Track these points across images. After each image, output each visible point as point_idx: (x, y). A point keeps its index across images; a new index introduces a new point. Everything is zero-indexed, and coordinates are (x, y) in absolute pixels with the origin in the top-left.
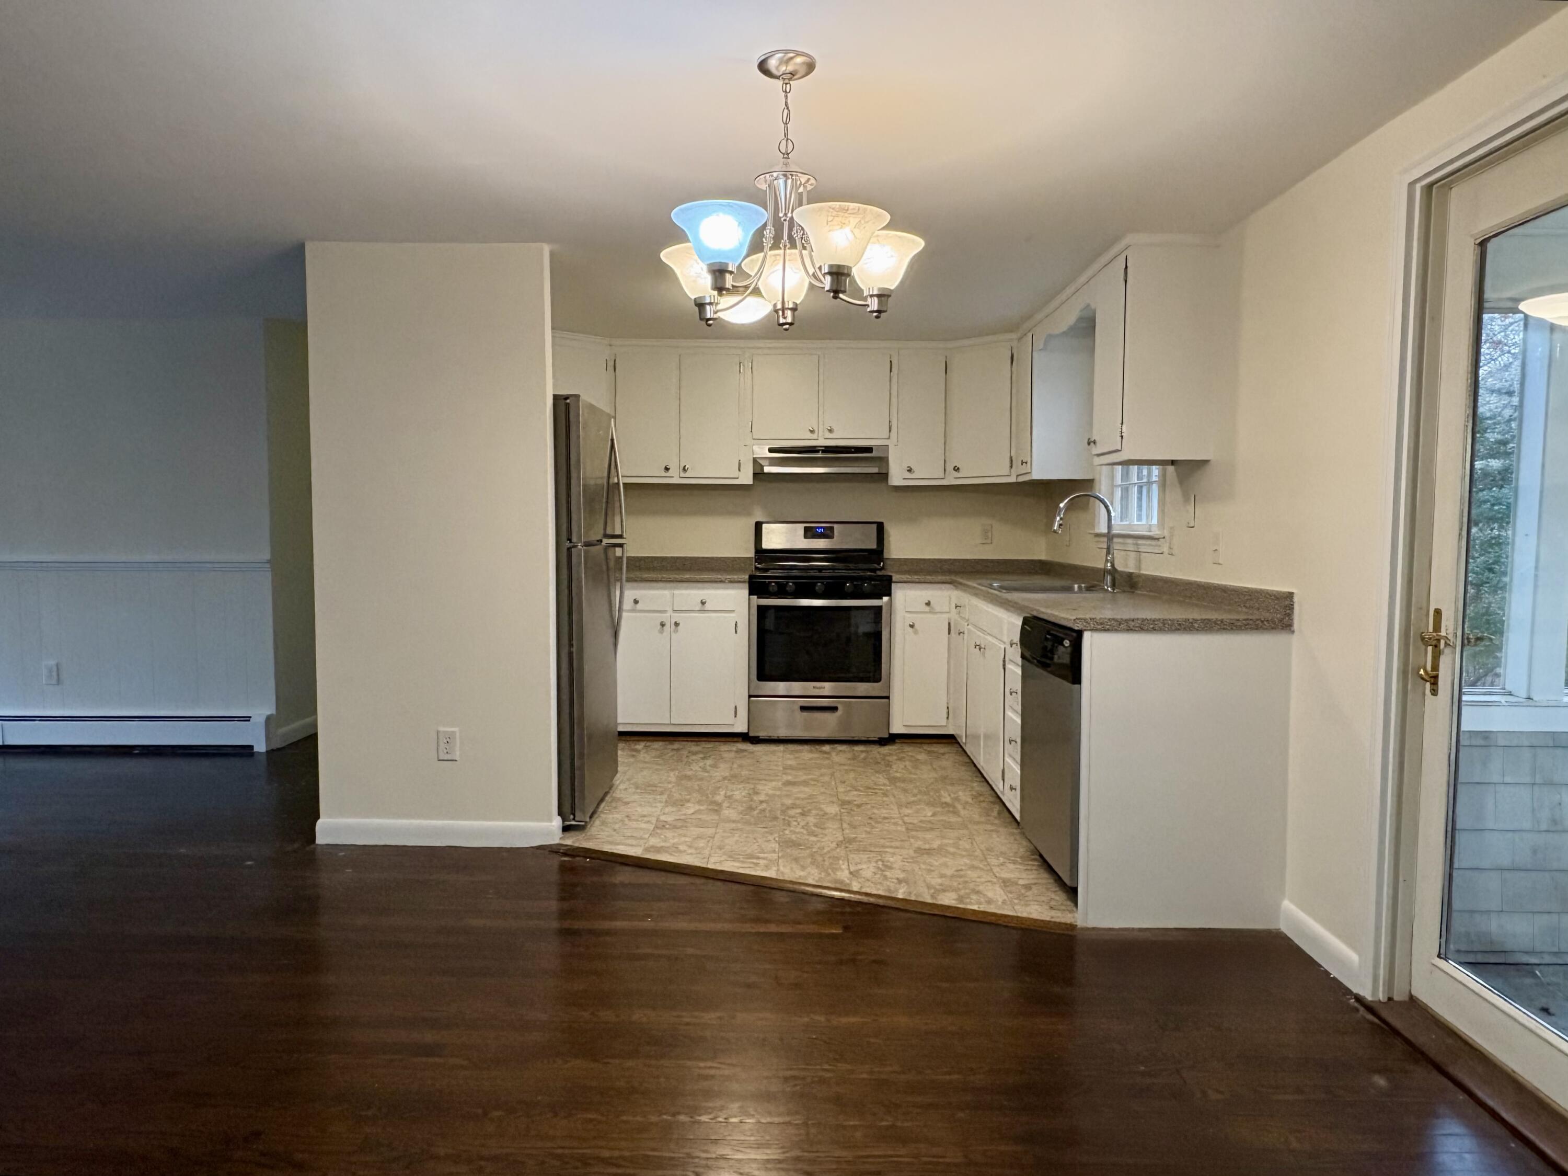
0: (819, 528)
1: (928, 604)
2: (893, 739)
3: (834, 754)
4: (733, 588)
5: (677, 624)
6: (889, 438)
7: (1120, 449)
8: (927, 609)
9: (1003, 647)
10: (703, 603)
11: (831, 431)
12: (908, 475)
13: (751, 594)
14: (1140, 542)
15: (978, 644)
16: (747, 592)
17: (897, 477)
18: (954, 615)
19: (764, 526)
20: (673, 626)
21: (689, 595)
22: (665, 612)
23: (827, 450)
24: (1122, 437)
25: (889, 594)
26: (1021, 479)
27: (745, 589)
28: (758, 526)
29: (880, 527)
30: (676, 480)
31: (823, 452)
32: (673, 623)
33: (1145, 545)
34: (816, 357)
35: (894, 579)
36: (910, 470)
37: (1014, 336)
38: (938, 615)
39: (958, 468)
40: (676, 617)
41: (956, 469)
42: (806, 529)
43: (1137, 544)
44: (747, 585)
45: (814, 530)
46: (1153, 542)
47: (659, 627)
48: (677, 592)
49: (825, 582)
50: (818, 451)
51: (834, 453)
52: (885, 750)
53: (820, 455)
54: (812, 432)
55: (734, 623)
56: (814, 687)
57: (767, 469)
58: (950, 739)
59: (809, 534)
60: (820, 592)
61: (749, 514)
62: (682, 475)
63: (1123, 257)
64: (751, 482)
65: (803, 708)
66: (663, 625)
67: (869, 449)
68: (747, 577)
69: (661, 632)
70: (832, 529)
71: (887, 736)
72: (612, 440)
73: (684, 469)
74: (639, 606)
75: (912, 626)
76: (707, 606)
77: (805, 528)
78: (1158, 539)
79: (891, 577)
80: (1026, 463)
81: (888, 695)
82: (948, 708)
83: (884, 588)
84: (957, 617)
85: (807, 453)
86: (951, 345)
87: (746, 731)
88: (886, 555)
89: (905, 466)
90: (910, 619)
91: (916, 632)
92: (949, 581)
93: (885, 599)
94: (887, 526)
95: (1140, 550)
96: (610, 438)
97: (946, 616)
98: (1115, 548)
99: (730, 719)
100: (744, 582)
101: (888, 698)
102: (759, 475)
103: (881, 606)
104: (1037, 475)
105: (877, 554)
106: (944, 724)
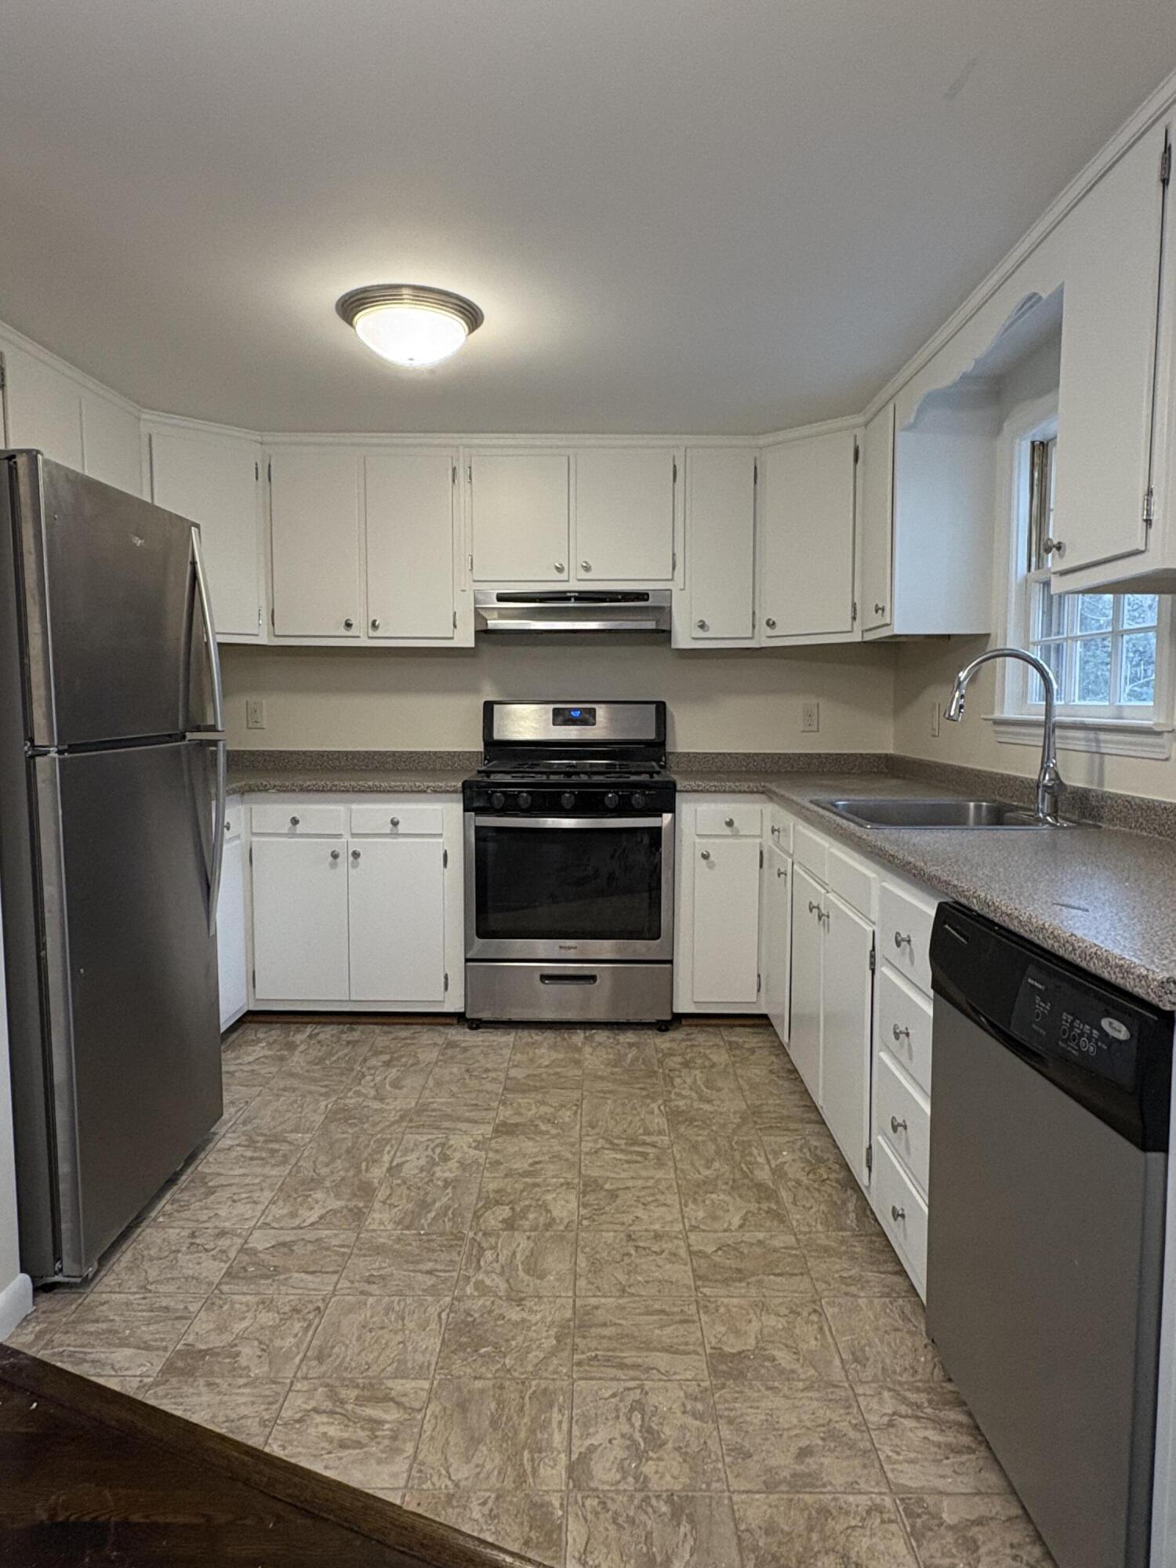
0: (575, 710)
1: (730, 824)
2: (679, 1020)
3: (588, 1049)
4: (438, 801)
5: (356, 855)
6: (672, 580)
7: (1143, 548)
8: (728, 831)
9: (869, 929)
10: (395, 823)
11: (587, 569)
12: (701, 634)
13: (465, 810)
14: (1102, 736)
15: (815, 904)
16: (460, 807)
17: (684, 637)
18: (768, 841)
19: (496, 707)
20: (351, 859)
21: (373, 812)
22: (340, 836)
23: (583, 596)
24: (1148, 522)
25: (671, 809)
26: (870, 637)
27: (457, 801)
28: (489, 707)
29: (661, 708)
30: (364, 642)
31: (577, 599)
32: (350, 852)
33: (1111, 742)
34: (565, 459)
35: (679, 787)
36: (702, 626)
37: (860, 419)
38: (744, 840)
39: (774, 623)
40: (356, 844)
41: (771, 624)
42: (556, 712)
43: (1098, 741)
44: (461, 796)
45: (566, 712)
46: (1150, 740)
47: (330, 859)
48: (354, 807)
49: (576, 791)
50: (568, 599)
51: (592, 600)
52: (663, 1041)
53: (572, 604)
54: (560, 570)
55: (442, 853)
56: (561, 947)
57: (494, 623)
58: (760, 1022)
59: (561, 718)
60: (568, 807)
61: (475, 690)
62: (372, 633)
63: (1159, 129)
64: (471, 644)
65: (544, 978)
66: (335, 856)
67: (642, 596)
68: (460, 785)
69: (333, 866)
70: (592, 712)
71: (668, 1017)
72: (194, 563)
73: (374, 625)
74: (300, 829)
75: (705, 857)
76: (401, 829)
77: (555, 710)
78: (1159, 734)
79: (674, 784)
80: (883, 609)
81: (668, 958)
82: (759, 976)
83: (664, 799)
84: (770, 843)
85: (553, 601)
86: (762, 441)
87: (462, 1010)
88: (669, 749)
89: (697, 619)
90: (704, 844)
91: (711, 866)
92: (761, 789)
93: (667, 818)
94: (670, 707)
95: (1103, 751)
96: (190, 559)
97: (758, 841)
98: (1057, 746)
99: (438, 993)
100: (455, 792)
101: (671, 962)
102: (484, 634)
103: (660, 828)
104: (899, 628)
105: (656, 748)
106: (754, 1000)
